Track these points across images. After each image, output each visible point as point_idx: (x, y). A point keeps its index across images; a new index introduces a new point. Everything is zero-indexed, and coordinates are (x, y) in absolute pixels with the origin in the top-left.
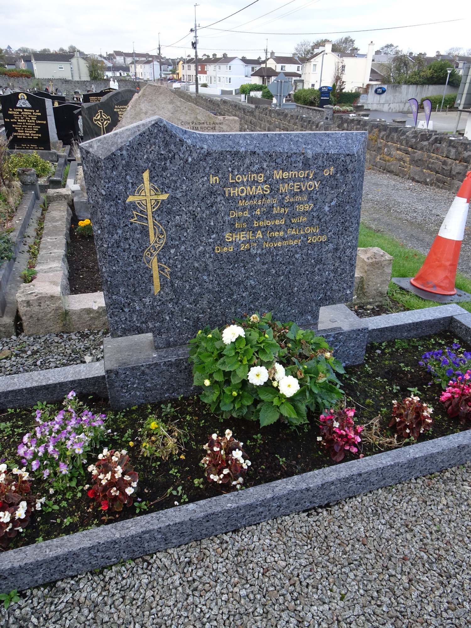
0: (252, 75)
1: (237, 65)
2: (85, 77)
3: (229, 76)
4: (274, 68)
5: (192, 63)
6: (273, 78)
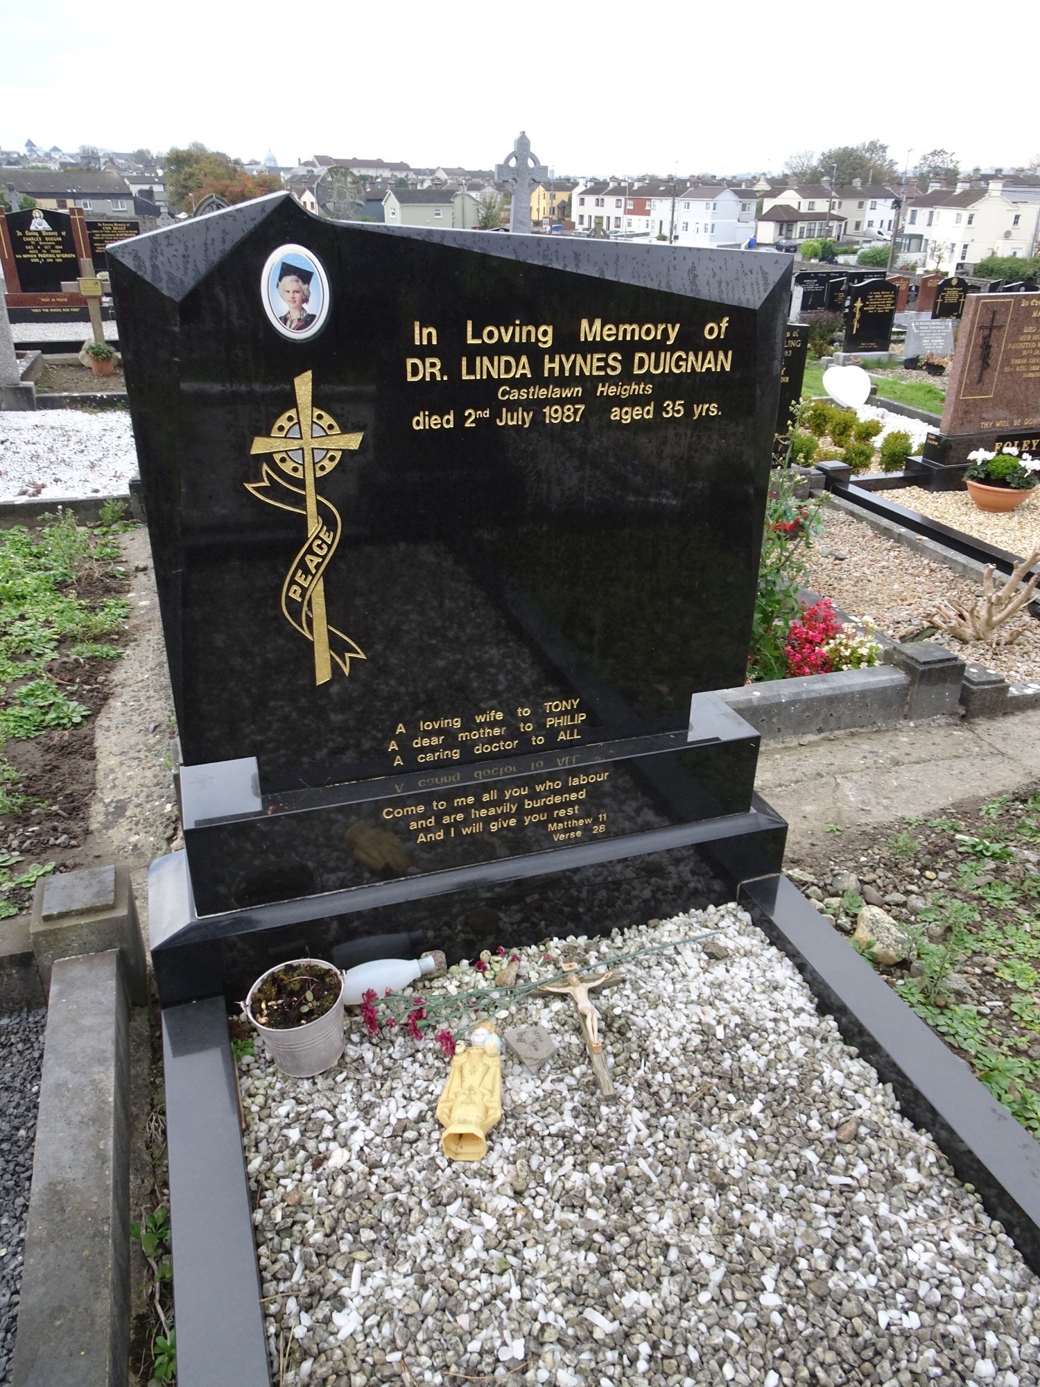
0: (759, 220)
1: (727, 199)
3: (712, 221)
4: (796, 207)
5: (607, 194)
6: (800, 224)
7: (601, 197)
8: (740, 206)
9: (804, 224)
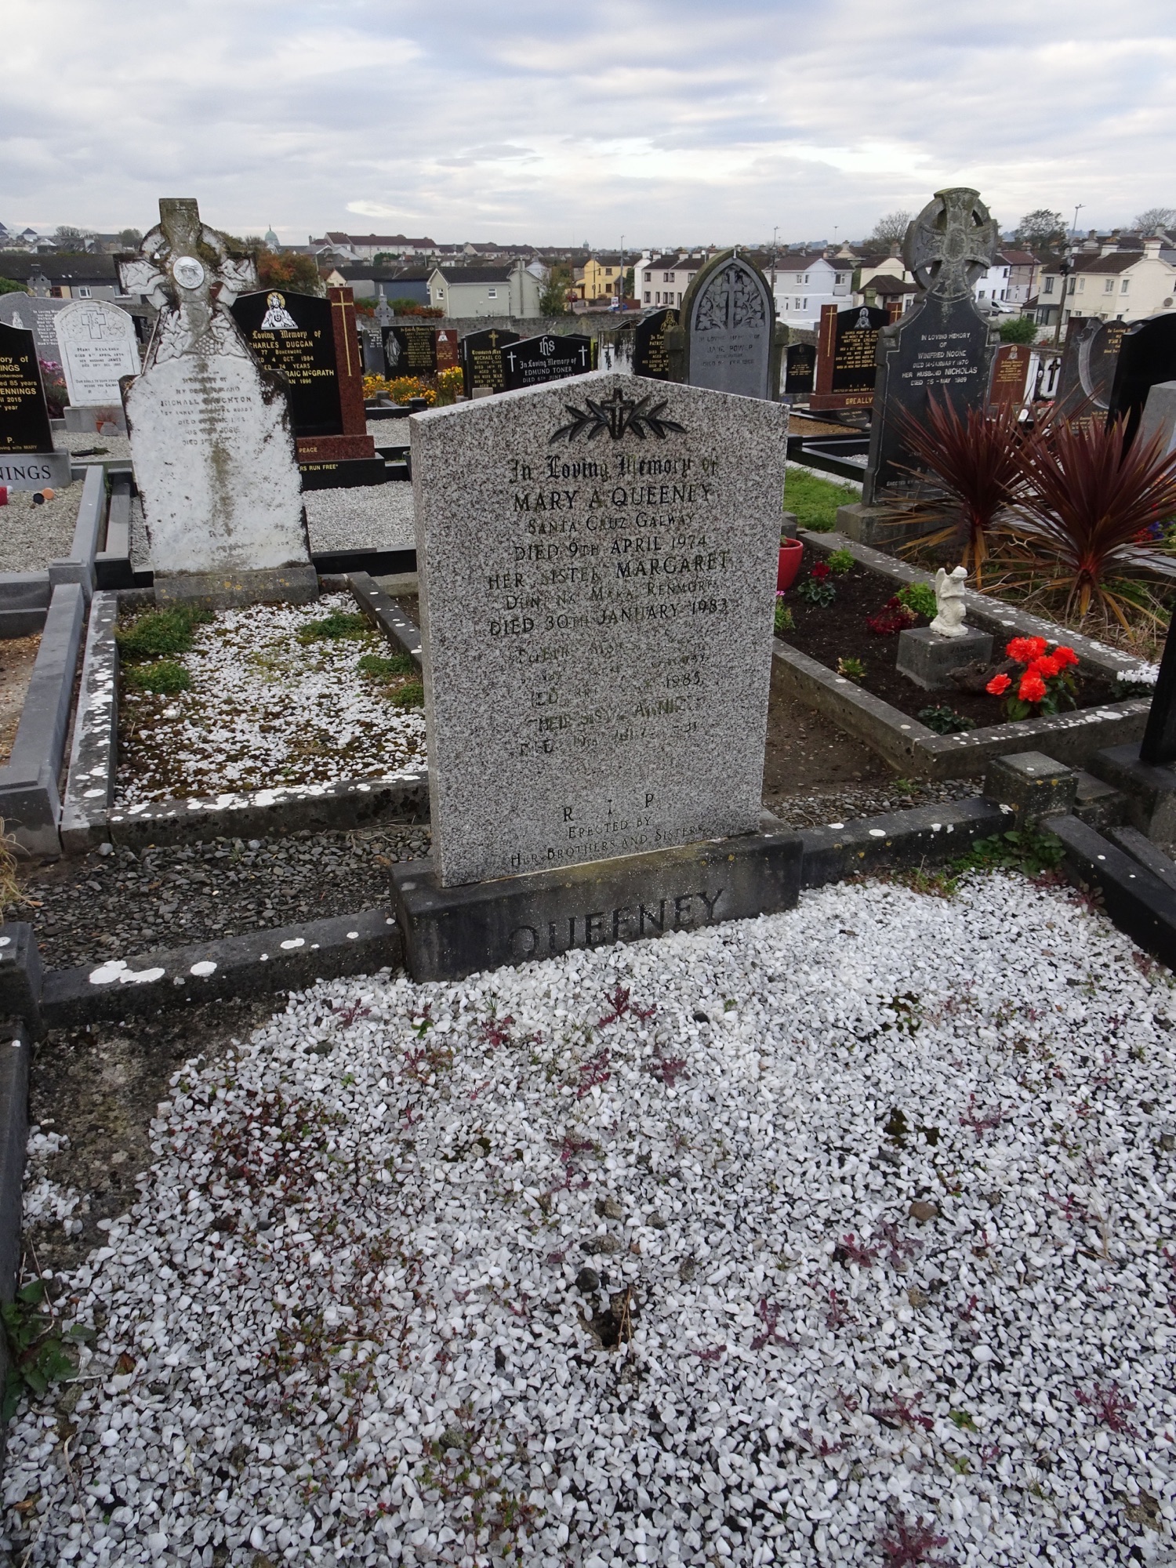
1: (820, 271)
2: (532, 312)
3: (805, 296)
5: (677, 268)
7: (670, 271)
8: (834, 279)
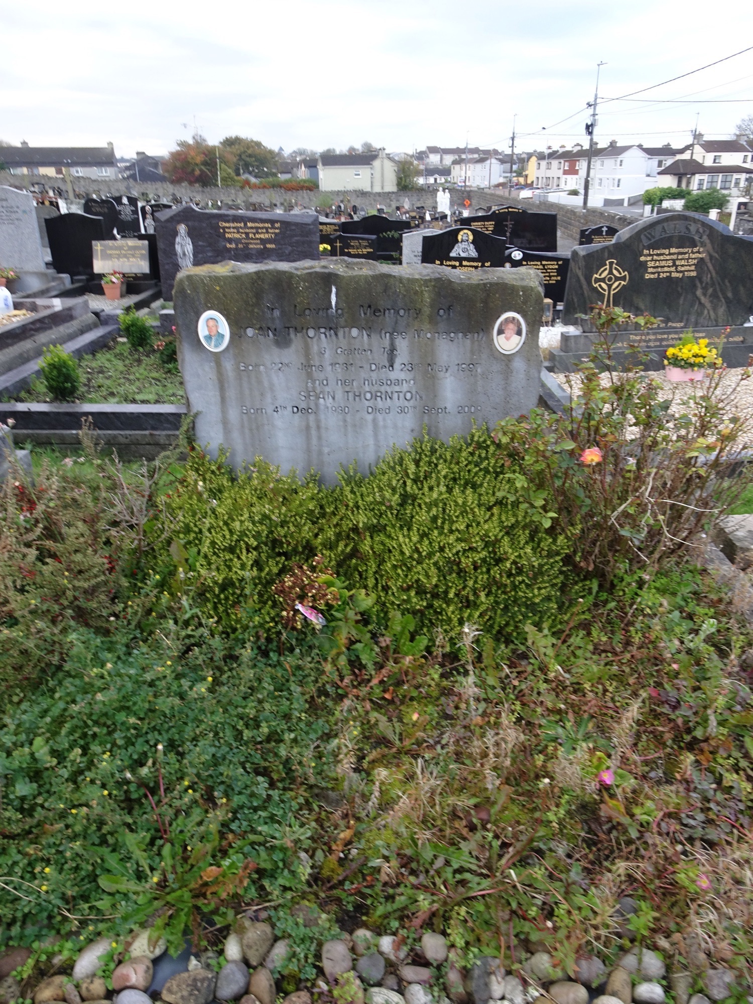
0: (659, 173)
2: (391, 186)
3: (617, 177)
4: (700, 161)
5: (555, 159)
6: (698, 177)
7: (551, 162)
9: (705, 177)
